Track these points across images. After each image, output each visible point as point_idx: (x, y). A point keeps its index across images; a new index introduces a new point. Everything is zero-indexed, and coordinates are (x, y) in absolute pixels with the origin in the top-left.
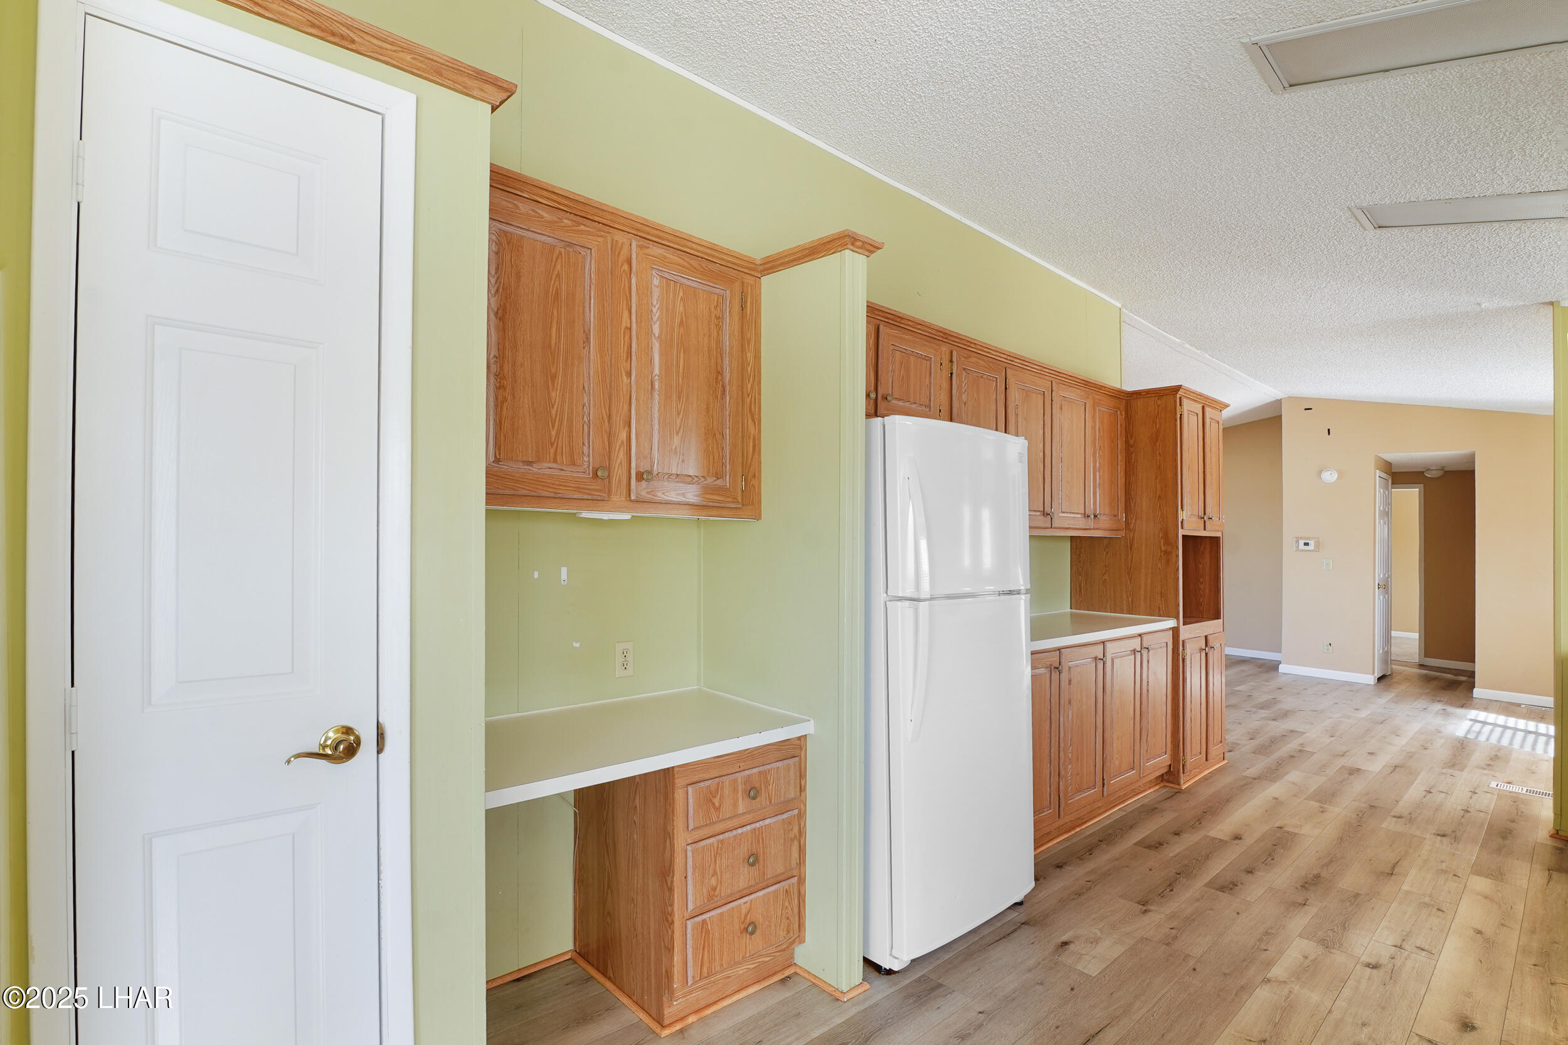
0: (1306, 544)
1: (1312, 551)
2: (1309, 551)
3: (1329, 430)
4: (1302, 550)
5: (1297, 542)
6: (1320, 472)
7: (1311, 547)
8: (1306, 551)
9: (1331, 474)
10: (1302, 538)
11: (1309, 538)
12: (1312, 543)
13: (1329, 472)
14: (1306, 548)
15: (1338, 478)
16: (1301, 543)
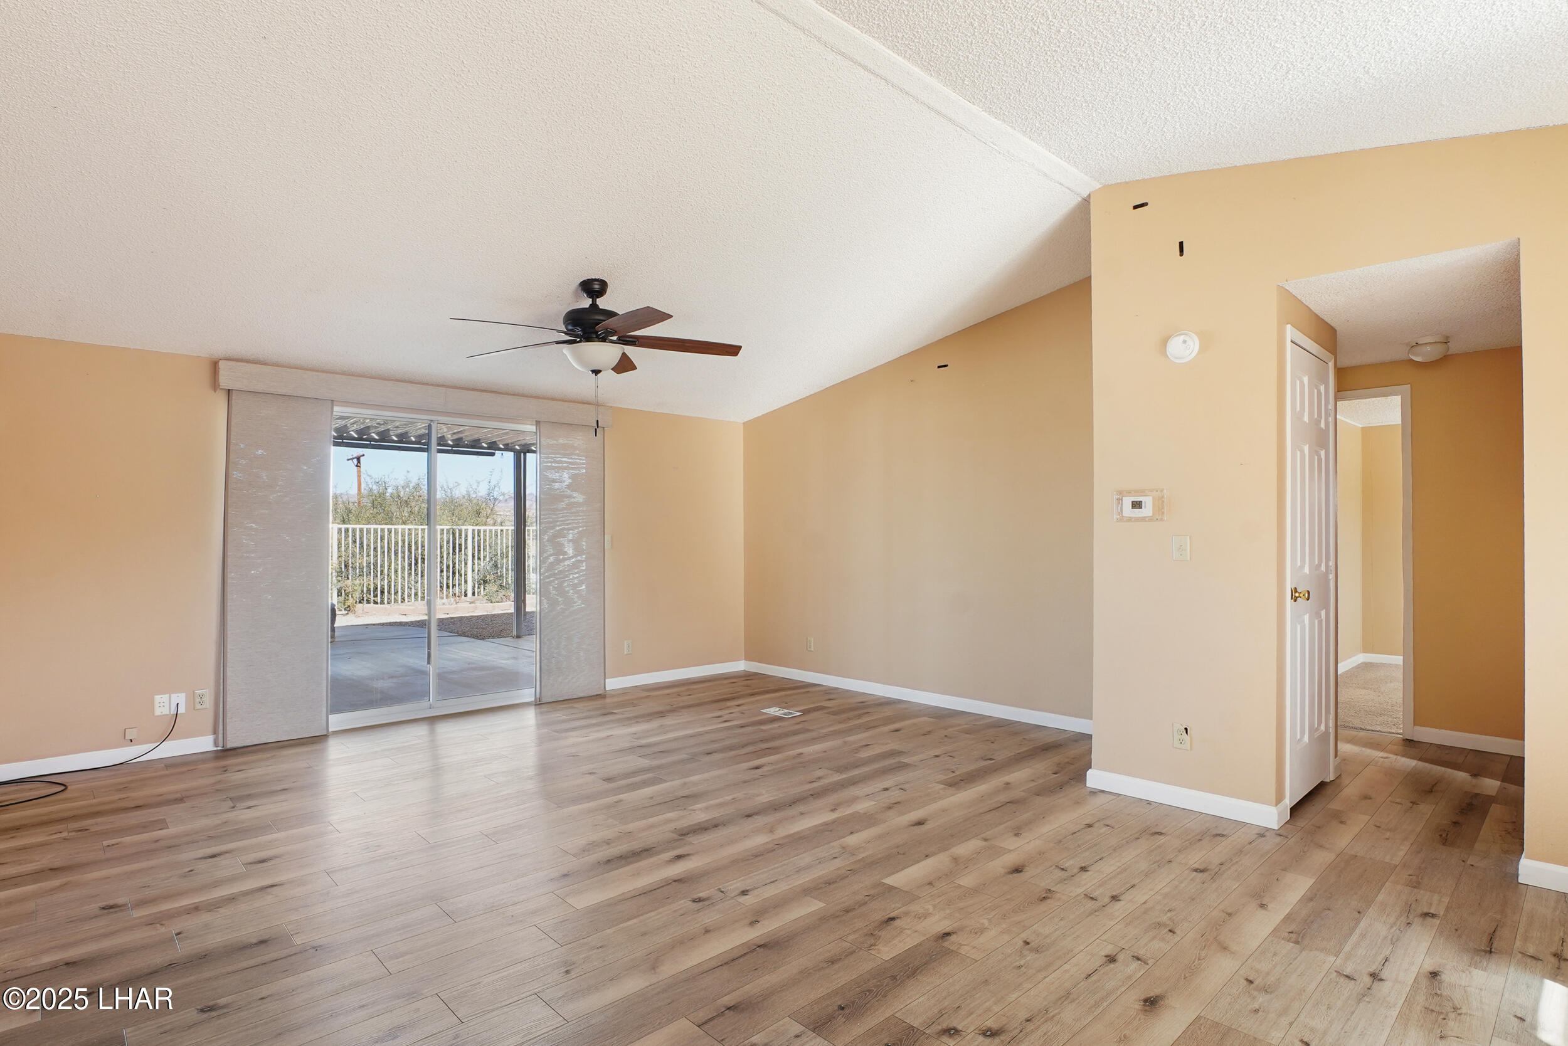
0: (1137, 505)
1: (1151, 519)
2: (1143, 519)
3: (1181, 244)
4: (1130, 519)
5: (1120, 500)
6: (1164, 342)
7: (1147, 511)
8: (1138, 519)
9: (1185, 342)
10: (1129, 493)
11: (1143, 492)
12: (1148, 501)
13: (1182, 338)
14: (1137, 513)
15: (1203, 349)
16: (1127, 502)
